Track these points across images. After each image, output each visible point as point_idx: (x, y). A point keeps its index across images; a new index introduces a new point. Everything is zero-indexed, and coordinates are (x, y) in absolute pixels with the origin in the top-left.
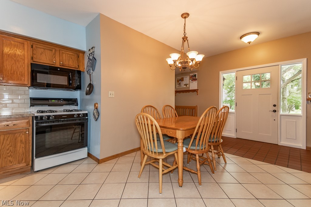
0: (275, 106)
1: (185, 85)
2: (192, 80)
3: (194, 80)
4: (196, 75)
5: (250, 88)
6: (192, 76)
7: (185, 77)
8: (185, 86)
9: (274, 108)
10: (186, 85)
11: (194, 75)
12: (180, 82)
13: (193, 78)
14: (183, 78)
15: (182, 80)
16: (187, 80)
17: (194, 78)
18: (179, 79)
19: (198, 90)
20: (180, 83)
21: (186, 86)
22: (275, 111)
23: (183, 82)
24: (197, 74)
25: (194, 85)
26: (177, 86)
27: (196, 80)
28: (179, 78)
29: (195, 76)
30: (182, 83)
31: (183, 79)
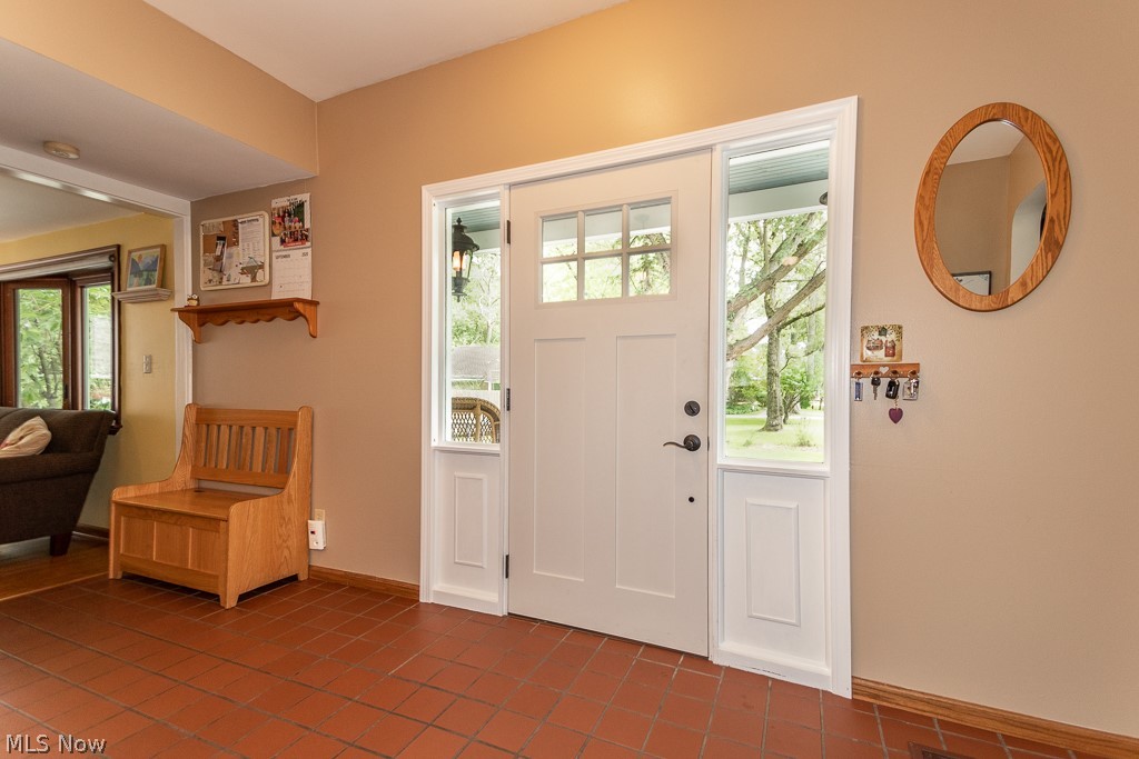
0: (692, 409)
1: (245, 271)
2: (283, 242)
3: (296, 240)
4: (301, 205)
5: (573, 296)
6: (285, 214)
7: (247, 217)
8: (246, 280)
9: (692, 426)
10: (251, 271)
11: (291, 208)
12: (218, 253)
13: (287, 224)
14: (235, 224)
15: (228, 237)
16: (256, 237)
17: (291, 227)
18: (215, 232)
19: (314, 303)
20: (219, 259)
21: (254, 279)
22: (692, 444)
23: (234, 250)
24: (305, 197)
25: (292, 275)
26: (203, 279)
27: (305, 238)
28: (215, 223)
29: (298, 209)
30: (230, 256)
31: (236, 234)
